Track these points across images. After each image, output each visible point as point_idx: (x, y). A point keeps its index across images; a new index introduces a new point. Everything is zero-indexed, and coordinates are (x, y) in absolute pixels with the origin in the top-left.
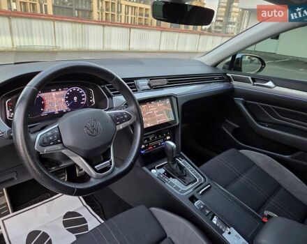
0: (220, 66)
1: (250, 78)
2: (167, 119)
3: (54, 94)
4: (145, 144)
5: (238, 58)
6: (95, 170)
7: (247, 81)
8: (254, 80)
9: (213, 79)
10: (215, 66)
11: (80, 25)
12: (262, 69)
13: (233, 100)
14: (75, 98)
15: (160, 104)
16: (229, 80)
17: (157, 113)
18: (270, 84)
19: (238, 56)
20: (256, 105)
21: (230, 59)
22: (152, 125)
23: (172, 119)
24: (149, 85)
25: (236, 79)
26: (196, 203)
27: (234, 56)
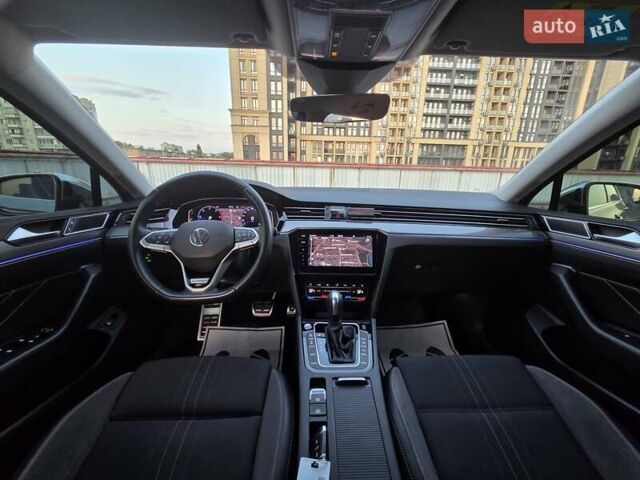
1: (585, 224)
2: (359, 264)
3: (231, 211)
4: (316, 289)
6: (189, 283)
7: (577, 230)
8: (594, 228)
9: (494, 220)
11: (430, 173)
14: (252, 218)
15: (353, 240)
16: (542, 227)
17: (343, 252)
18: (634, 237)
22: (330, 265)
23: (369, 264)
26: (315, 391)
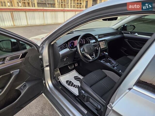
0: (119, 29)
1: (130, 32)
2: (104, 47)
3: (76, 41)
5: (125, 26)
6: (91, 57)
7: (128, 34)
8: (131, 33)
9: (117, 34)
10: (117, 29)
12: (134, 29)
13: (124, 40)
15: (102, 42)
16: (122, 33)
17: (101, 45)
18: (136, 34)
19: (126, 25)
20: (132, 41)
21: (123, 26)
23: (106, 47)
24: (98, 37)
25: (125, 33)
26: (115, 68)
27: (124, 25)
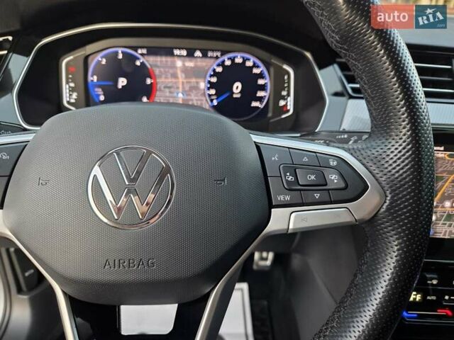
3: (179, 63)
14: (237, 87)
